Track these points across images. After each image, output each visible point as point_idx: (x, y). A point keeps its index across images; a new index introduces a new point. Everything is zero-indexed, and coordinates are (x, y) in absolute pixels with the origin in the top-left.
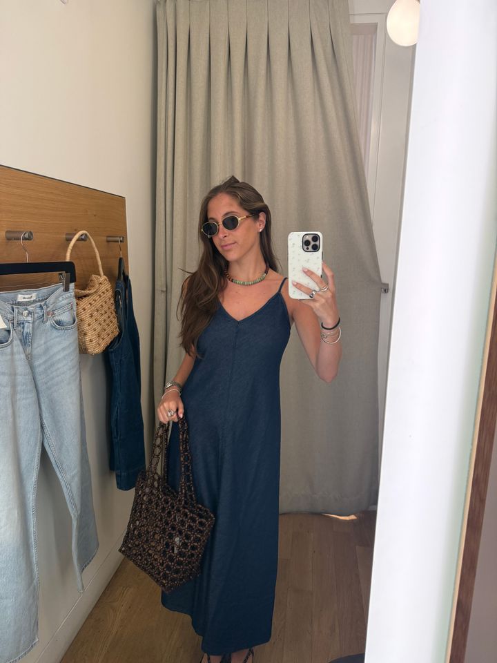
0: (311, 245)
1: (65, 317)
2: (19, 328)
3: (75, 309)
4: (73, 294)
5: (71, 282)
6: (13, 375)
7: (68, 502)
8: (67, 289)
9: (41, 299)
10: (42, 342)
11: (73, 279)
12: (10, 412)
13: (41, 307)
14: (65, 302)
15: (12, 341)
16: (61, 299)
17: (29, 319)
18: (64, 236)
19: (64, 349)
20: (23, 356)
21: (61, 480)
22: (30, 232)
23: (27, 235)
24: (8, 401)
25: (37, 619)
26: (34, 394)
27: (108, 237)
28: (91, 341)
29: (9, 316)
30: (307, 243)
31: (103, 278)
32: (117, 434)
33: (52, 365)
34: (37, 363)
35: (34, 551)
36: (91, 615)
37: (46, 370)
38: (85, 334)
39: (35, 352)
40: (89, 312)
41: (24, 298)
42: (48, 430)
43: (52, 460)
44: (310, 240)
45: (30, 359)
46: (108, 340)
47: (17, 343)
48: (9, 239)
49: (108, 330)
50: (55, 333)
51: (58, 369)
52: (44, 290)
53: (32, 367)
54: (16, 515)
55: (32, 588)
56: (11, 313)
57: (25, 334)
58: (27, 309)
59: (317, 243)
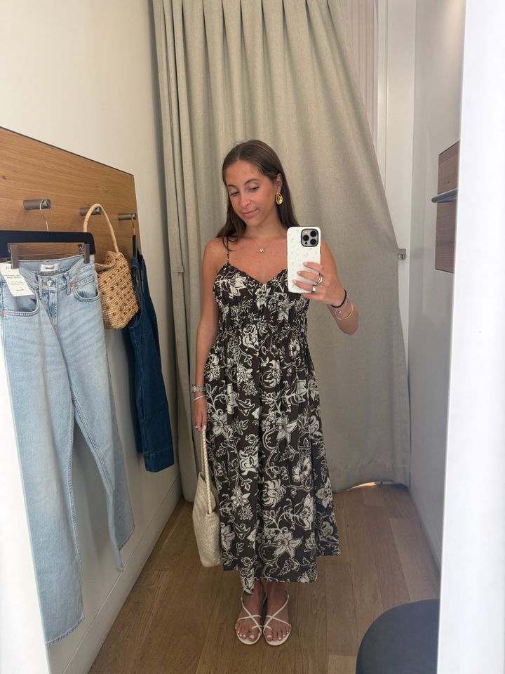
0: (309, 240)
1: (89, 289)
2: (45, 298)
3: (97, 281)
4: (93, 266)
5: (91, 253)
6: (42, 344)
7: (103, 477)
8: (87, 261)
9: (63, 270)
10: (68, 313)
11: (92, 251)
12: (41, 382)
13: (64, 277)
14: (87, 273)
15: (39, 310)
16: (82, 270)
17: (53, 289)
18: (78, 211)
19: (89, 321)
20: (50, 326)
21: (95, 455)
22: (48, 200)
23: (45, 203)
24: (39, 371)
25: (81, 595)
26: (63, 366)
27: (119, 214)
28: (114, 315)
29: (35, 285)
30: (305, 238)
31: (119, 254)
32: (143, 415)
33: (78, 338)
34: (63, 336)
35: (73, 527)
36: (128, 599)
37: (73, 342)
38: (108, 308)
39: (61, 324)
40: (109, 285)
41: (47, 268)
42: (79, 404)
43: (85, 435)
44: (309, 235)
45: (57, 329)
46: (129, 315)
47: (43, 312)
48: (27, 209)
49: (129, 306)
50: (80, 305)
51: (84, 342)
52: (66, 261)
53: (60, 340)
54: (55, 488)
55: (74, 563)
56: (35, 282)
57: (50, 305)
58: (50, 279)
59: (316, 238)
